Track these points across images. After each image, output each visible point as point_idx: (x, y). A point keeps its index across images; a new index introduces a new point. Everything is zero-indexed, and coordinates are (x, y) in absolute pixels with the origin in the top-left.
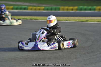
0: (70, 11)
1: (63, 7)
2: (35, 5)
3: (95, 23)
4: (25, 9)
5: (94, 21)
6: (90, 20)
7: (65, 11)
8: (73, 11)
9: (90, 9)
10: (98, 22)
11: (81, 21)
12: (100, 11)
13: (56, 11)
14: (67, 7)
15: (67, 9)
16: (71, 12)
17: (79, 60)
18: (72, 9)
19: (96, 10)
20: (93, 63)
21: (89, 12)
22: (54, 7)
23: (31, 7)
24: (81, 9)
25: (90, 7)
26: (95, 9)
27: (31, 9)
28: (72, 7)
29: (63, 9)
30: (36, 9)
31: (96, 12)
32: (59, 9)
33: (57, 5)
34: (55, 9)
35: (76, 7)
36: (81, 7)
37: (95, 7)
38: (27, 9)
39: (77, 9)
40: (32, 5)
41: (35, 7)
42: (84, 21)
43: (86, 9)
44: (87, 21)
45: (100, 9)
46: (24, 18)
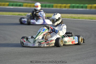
0: (63, 8)
1: (56, 5)
2: (30, 2)
3: (87, 20)
5: (85, 18)
6: (82, 17)
7: (58, 9)
8: (66, 9)
9: (82, 7)
10: (90, 19)
11: (74, 18)
13: (50, 9)
14: (60, 5)
15: (61, 7)
17: (71, 55)
18: (65, 7)
19: (88, 8)
20: (84, 58)
21: (81, 9)
22: (48, 4)
24: (73, 7)
25: (82, 5)
26: (86, 7)
27: (26, 6)
28: (64, 5)
29: (56, 7)
30: (30, 6)
31: (87, 9)
32: (53, 6)
33: (51, 3)
34: (49, 6)
35: (69, 5)
36: (73, 5)
37: (87, 5)
38: (22, 6)
39: (70, 7)
40: (26, 2)
41: (30, 4)
42: (76, 18)
43: (78, 7)
44: (79, 18)
45: (91, 7)
46: (19, 14)
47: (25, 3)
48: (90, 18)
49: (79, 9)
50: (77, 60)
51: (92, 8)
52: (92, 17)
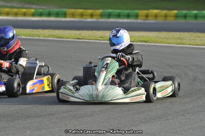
0: (86, 19)
1: (72, 10)
2: (15, 5)
3: (135, 43)
7: (77, 19)
8: (93, 20)
9: (128, 16)
10: (142, 41)
12: (147, 20)
13: (58, 19)
14: (81, 11)
15: (82, 15)
16: (89, 20)
18: (92, 16)
19: (139, 18)
21: (126, 20)
22: (56, 10)
23: (7, 10)
24: (109, 16)
26: (137, 16)
27: (8, 14)
28: (91, 11)
29: (73, 15)
30: (16, 14)
31: (139, 21)
32: (65, 15)
33: (61, 7)
34: (57, 15)
36: (110, 11)
37: (137, 11)
39: (102, 16)
40: (8, 5)
41: (15, 10)
43: (119, 16)
45: (147, 16)
47: (6, 7)
51: (149, 18)
52: (147, 37)
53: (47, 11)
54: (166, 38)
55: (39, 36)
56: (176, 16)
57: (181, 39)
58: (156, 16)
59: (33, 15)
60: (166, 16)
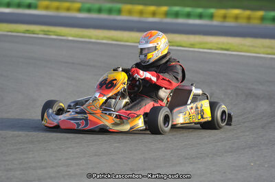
0: (147, 17)
1: (129, 7)
4: (29, 6)
6: (201, 43)
7: (135, 18)
8: (156, 19)
9: (200, 16)
10: (222, 49)
11: (178, 46)
12: (224, 21)
13: (112, 17)
14: (140, 7)
15: (141, 13)
16: (151, 19)
18: (154, 14)
19: (215, 19)
20: (208, 156)
23: (46, 3)
24: (177, 15)
25: (200, 10)
26: (212, 17)
27: (47, 8)
28: (152, 8)
29: (130, 12)
30: (58, 9)
31: (215, 23)
32: (119, 12)
34: (110, 11)
35: (164, 9)
36: (176, 9)
37: (212, 11)
38: (36, 7)
39: (167, 14)
41: (56, 4)
42: (184, 45)
43: (188, 15)
44: (192, 45)
45: (225, 17)
46: (28, 31)
48: (224, 47)
49: (191, 21)
50: (186, 159)
51: (227, 20)
52: (228, 43)
53: (97, 6)
54: (252, 46)
55: (90, 38)
56: (263, 19)
57: (272, 48)
58: (236, 18)
59: (80, 10)
60: (249, 18)
